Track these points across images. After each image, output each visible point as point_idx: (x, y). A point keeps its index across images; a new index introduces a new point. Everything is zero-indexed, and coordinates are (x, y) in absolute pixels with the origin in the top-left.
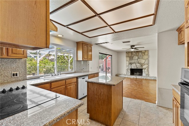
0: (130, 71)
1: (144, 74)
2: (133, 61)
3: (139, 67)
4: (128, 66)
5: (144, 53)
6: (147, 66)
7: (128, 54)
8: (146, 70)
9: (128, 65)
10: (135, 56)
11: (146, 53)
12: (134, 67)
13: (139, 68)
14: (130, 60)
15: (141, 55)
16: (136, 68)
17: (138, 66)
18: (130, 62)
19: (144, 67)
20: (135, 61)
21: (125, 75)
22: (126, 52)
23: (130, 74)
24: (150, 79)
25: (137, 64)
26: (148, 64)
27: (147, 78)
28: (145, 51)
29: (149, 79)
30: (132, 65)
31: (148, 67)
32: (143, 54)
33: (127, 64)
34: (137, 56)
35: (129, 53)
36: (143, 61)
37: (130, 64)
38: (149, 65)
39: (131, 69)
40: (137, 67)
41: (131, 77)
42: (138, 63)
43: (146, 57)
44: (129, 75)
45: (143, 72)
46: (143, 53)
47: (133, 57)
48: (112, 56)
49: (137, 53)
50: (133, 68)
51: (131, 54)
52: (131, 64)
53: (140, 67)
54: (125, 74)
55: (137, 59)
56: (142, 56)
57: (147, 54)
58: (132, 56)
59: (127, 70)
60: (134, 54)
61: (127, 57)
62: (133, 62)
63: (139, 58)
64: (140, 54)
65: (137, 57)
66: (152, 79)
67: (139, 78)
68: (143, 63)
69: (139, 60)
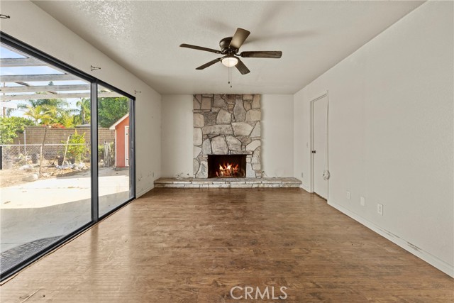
0: (206, 164)
1: (250, 172)
2: (216, 129)
3: (236, 150)
4: (201, 146)
5: (250, 102)
6: (258, 143)
7: (201, 104)
8: (255, 159)
9: (199, 142)
10: (222, 111)
11: (255, 105)
12: (219, 148)
13: (235, 153)
14: (206, 122)
15: (239, 110)
16: (226, 152)
17: (234, 147)
18: (208, 132)
19: (250, 148)
20: (224, 127)
21: (191, 179)
22: (195, 96)
23: (206, 174)
24: (270, 186)
25: (228, 139)
26: (260, 139)
27: (261, 186)
28: (253, 95)
29: (266, 186)
30: (213, 143)
31: (260, 148)
32: (248, 107)
33: (196, 137)
34: (228, 111)
35: (205, 101)
36: (246, 129)
37: (208, 140)
38: (264, 140)
39: (209, 156)
40: (231, 147)
41: (211, 186)
42: (233, 135)
43: (254, 115)
44: (203, 179)
45: (248, 166)
46: (247, 101)
47: (216, 113)
48: (134, 98)
49: (230, 102)
50: (217, 152)
51: (209, 104)
52: (210, 137)
53: (239, 150)
54: (192, 175)
55: (229, 120)
56: (243, 111)
57: (259, 106)
58: (215, 110)
59: (198, 159)
60: (220, 102)
61: (195, 112)
62: (217, 131)
63: (234, 119)
64: (239, 103)
65: (228, 115)
66: (275, 186)
67: (237, 186)
68: (248, 135)
69: (234, 124)
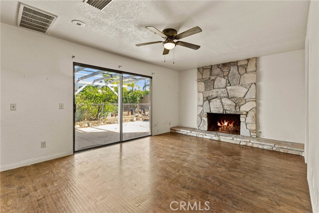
0: (206, 119)
1: (243, 130)
2: (213, 93)
3: (230, 110)
4: (202, 106)
5: (245, 67)
6: (254, 104)
7: (202, 74)
8: (249, 119)
9: (201, 103)
10: (218, 78)
11: (251, 68)
12: (216, 107)
13: (228, 112)
14: (206, 88)
15: (234, 75)
16: (221, 111)
17: (229, 107)
18: (207, 95)
19: (244, 109)
20: (220, 91)
21: (194, 129)
22: (198, 69)
23: (206, 128)
24: (260, 147)
25: (224, 100)
26: (256, 100)
27: (250, 144)
28: (248, 60)
29: (255, 146)
30: (211, 103)
31: (257, 109)
32: (242, 71)
33: (199, 100)
34: (224, 77)
35: (205, 71)
36: (240, 92)
37: (207, 101)
38: (261, 102)
39: (208, 114)
40: (226, 107)
41: (205, 137)
42: (228, 97)
43: (249, 78)
44: (202, 131)
45: (243, 126)
46: (241, 66)
47: (214, 80)
48: (151, 78)
49: (226, 70)
50: (214, 111)
51: (209, 73)
52: (209, 99)
53: (233, 110)
54: (196, 126)
55: (224, 85)
56: (237, 75)
57: (255, 69)
58: (212, 78)
59: (200, 116)
60: (216, 71)
61: (199, 81)
62: (215, 95)
63: (229, 83)
64: (234, 69)
65: (224, 81)
66: (265, 147)
68: (242, 96)
69: (229, 88)
